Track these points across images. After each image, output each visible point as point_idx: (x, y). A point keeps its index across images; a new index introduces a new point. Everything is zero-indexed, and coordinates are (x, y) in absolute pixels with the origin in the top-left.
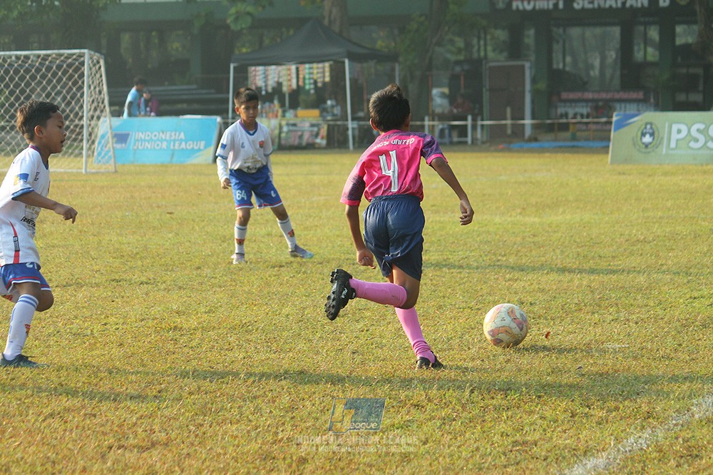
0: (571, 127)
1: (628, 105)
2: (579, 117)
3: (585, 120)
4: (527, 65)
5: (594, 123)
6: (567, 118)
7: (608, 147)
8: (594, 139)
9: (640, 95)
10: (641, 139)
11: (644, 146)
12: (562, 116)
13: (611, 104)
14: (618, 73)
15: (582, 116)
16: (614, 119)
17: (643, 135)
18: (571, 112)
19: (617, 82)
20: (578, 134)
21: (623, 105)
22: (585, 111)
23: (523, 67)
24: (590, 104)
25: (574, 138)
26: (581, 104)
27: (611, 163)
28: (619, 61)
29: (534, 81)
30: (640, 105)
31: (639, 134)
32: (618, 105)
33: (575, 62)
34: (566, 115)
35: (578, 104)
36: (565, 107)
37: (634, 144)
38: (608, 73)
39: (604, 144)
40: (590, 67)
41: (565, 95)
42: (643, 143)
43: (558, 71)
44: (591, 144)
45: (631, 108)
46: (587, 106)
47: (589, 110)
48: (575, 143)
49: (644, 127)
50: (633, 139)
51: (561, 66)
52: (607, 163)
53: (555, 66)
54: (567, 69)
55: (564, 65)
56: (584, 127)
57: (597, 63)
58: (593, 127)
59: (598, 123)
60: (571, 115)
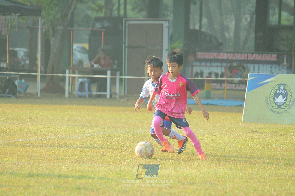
0: (206, 85)
1: (261, 66)
2: (213, 75)
3: (219, 79)
4: (166, 24)
5: (228, 82)
6: (202, 76)
7: (242, 106)
8: (227, 98)
9: (274, 57)
10: (274, 100)
11: (277, 107)
12: (197, 75)
13: (245, 65)
14: (253, 35)
15: (217, 75)
16: (249, 79)
17: (276, 95)
18: (206, 71)
19: (251, 43)
20: (213, 92)
21: (256, 66)
22: (219, 71)
23: (162, 25)
24: (224, 64)
25: (208, 97)
26: (216, 64)
27: (244, 122)
28: (254, 24)
29: (171, 40)
30: (274, 66)
31: (273, 94)
32: (251, 66)
33: (211, 24)
34: (201, 74)
35: (212, 64)
36: (200, 66)
37: (267, 104)
38: (243, 35)
39: (238, 103)
40: (224, 29)
41: (200, 55)
42: (276, 103)
43: (195, 31)
44: (225, 102)
45: (265, 70)
46: (221, 66)
47: (223, 70)
48: (210, 101)
49: (277, 88)
50: (266, 100)
51: (197, 27)
52: (241, 121)
53: (191, 27)
54: (203, 30)
55: (201, 26)
56: (218, 86)
57: (232, 25)
58: (226, 86)
59: (231, 82)
60: (206, 74)
